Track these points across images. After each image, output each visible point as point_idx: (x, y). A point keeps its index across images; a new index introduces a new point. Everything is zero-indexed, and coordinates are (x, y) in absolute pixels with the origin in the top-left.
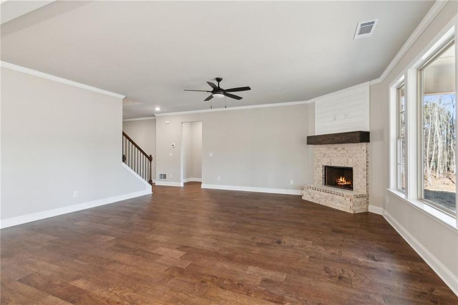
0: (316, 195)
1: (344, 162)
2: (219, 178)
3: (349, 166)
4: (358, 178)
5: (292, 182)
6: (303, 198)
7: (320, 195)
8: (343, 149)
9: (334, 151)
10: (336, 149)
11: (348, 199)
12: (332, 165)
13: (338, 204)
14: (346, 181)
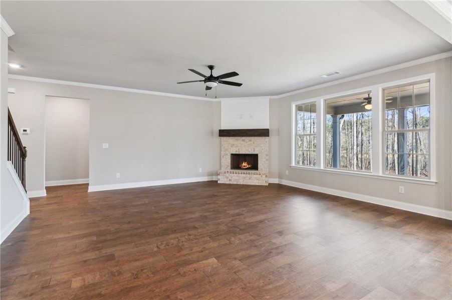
0: (233, 178)
1: (251, 150)
2: (118, 175)
3: (255, 153)
4: (262, 161)
5: (200, 170)
6: (219, 182)
7: (238, 177)
8: (250, 141)
9: (242, 143)
10: (243, 140)
11: (264, 176)
12: (241, 153)
13: (255, 181)
14: (248, 165)
